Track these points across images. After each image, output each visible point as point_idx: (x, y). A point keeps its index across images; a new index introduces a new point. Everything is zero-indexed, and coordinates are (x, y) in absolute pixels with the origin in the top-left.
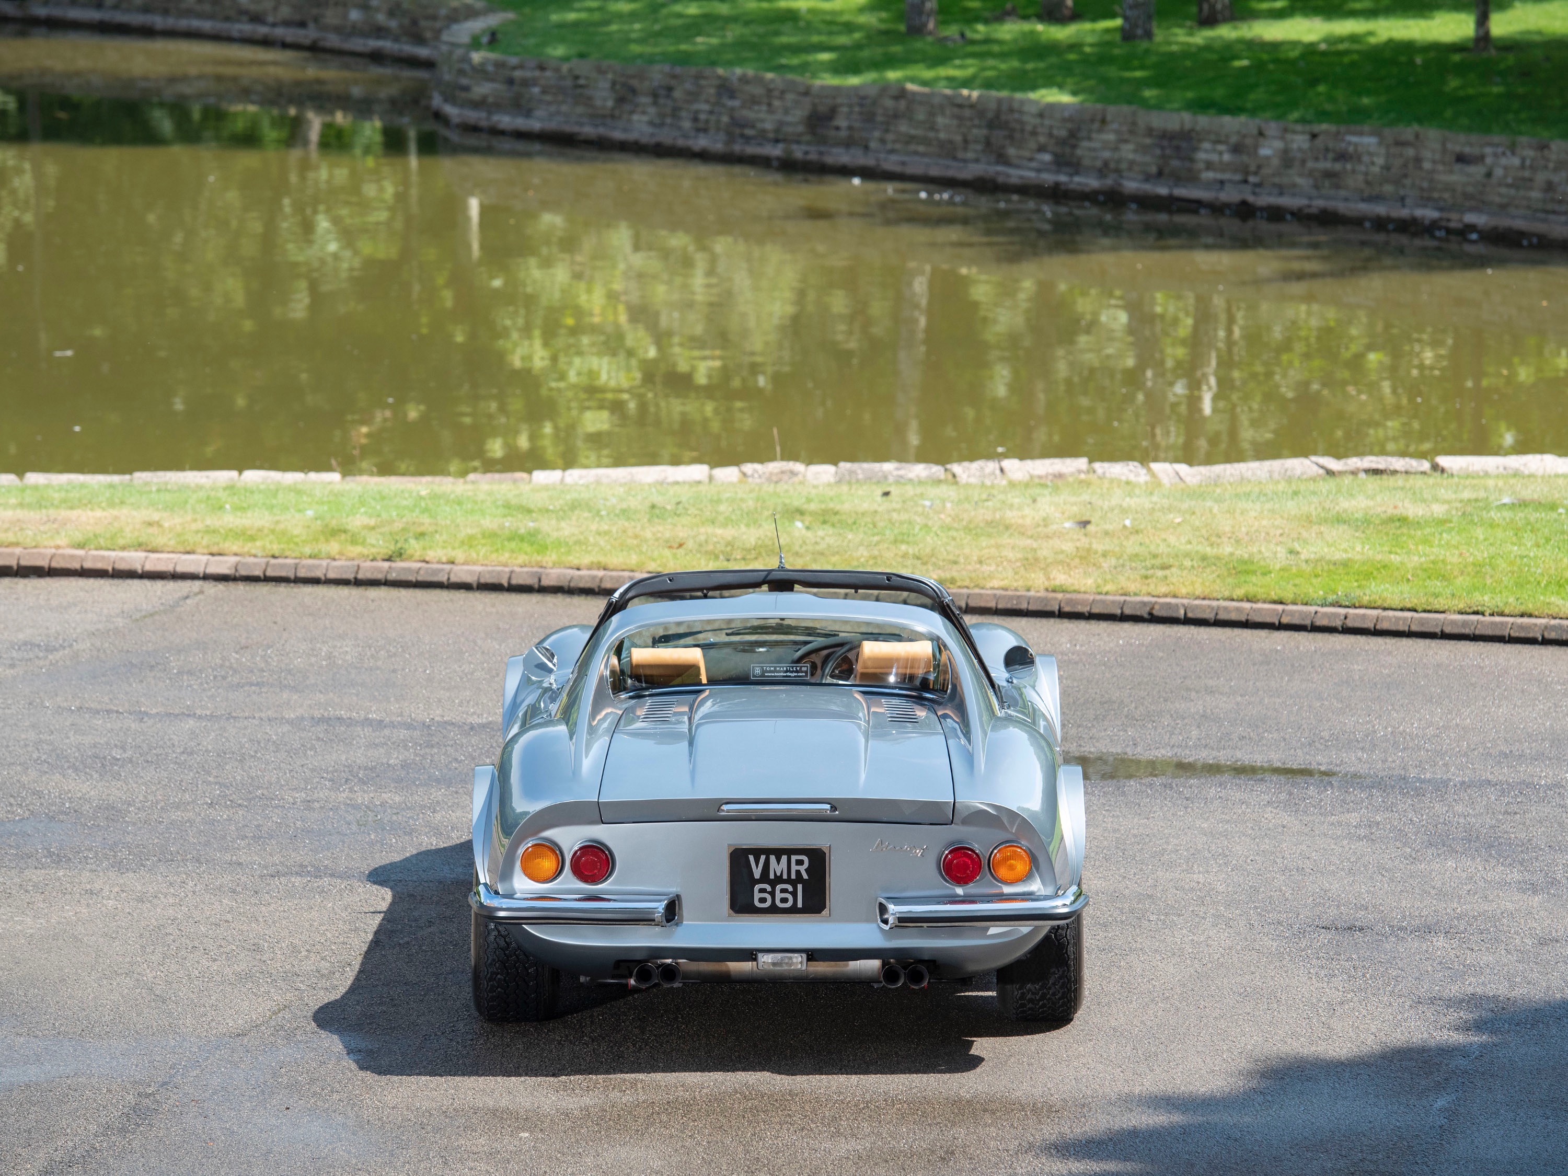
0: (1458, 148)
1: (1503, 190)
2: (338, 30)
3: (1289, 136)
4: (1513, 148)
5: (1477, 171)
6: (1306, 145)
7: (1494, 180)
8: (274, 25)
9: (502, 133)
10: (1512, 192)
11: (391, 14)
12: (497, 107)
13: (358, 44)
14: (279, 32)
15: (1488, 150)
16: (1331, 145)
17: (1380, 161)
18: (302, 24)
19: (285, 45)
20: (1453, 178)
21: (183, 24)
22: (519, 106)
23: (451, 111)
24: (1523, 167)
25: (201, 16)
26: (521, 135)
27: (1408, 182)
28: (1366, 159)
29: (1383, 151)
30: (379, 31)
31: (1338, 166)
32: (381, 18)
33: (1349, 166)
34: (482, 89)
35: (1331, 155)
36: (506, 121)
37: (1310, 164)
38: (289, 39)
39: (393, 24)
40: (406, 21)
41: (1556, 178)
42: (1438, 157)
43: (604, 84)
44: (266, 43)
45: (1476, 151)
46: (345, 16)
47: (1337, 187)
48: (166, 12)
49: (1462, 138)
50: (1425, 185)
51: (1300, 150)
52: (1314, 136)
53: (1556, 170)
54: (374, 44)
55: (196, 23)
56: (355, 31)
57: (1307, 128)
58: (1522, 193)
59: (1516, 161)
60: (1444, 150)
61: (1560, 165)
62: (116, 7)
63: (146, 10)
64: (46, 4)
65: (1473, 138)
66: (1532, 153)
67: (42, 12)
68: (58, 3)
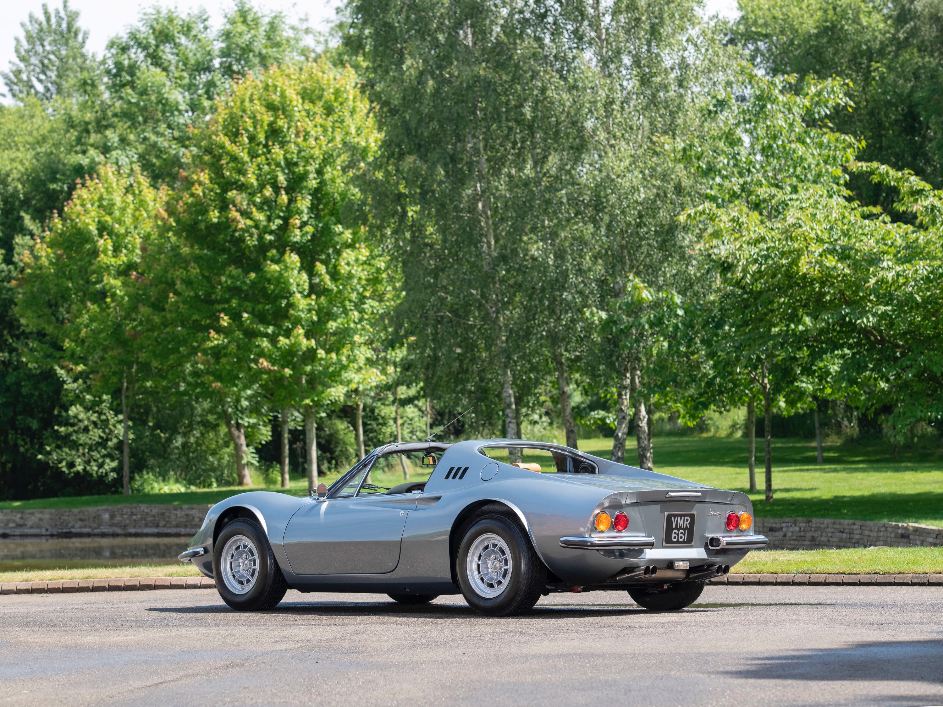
1: (792, 542)
4: (795, 523)
5: (779, 534)
7: (787, 538)
10: (796, 542)
15: (784, 525)
24: (800, 531)
41: (816, 535)
45: (778, 526)
48: (186, 526)
49: (772, 521)
53: (815, 531)
59: (797, 529)
60: (764, 527)
61: (817, 529)
62: (164, 526)
63: (177, 526)
64: (135, 527)
65: (777, 520)
66: (804, 525)
67: (133, 531)
68: (139, 527)
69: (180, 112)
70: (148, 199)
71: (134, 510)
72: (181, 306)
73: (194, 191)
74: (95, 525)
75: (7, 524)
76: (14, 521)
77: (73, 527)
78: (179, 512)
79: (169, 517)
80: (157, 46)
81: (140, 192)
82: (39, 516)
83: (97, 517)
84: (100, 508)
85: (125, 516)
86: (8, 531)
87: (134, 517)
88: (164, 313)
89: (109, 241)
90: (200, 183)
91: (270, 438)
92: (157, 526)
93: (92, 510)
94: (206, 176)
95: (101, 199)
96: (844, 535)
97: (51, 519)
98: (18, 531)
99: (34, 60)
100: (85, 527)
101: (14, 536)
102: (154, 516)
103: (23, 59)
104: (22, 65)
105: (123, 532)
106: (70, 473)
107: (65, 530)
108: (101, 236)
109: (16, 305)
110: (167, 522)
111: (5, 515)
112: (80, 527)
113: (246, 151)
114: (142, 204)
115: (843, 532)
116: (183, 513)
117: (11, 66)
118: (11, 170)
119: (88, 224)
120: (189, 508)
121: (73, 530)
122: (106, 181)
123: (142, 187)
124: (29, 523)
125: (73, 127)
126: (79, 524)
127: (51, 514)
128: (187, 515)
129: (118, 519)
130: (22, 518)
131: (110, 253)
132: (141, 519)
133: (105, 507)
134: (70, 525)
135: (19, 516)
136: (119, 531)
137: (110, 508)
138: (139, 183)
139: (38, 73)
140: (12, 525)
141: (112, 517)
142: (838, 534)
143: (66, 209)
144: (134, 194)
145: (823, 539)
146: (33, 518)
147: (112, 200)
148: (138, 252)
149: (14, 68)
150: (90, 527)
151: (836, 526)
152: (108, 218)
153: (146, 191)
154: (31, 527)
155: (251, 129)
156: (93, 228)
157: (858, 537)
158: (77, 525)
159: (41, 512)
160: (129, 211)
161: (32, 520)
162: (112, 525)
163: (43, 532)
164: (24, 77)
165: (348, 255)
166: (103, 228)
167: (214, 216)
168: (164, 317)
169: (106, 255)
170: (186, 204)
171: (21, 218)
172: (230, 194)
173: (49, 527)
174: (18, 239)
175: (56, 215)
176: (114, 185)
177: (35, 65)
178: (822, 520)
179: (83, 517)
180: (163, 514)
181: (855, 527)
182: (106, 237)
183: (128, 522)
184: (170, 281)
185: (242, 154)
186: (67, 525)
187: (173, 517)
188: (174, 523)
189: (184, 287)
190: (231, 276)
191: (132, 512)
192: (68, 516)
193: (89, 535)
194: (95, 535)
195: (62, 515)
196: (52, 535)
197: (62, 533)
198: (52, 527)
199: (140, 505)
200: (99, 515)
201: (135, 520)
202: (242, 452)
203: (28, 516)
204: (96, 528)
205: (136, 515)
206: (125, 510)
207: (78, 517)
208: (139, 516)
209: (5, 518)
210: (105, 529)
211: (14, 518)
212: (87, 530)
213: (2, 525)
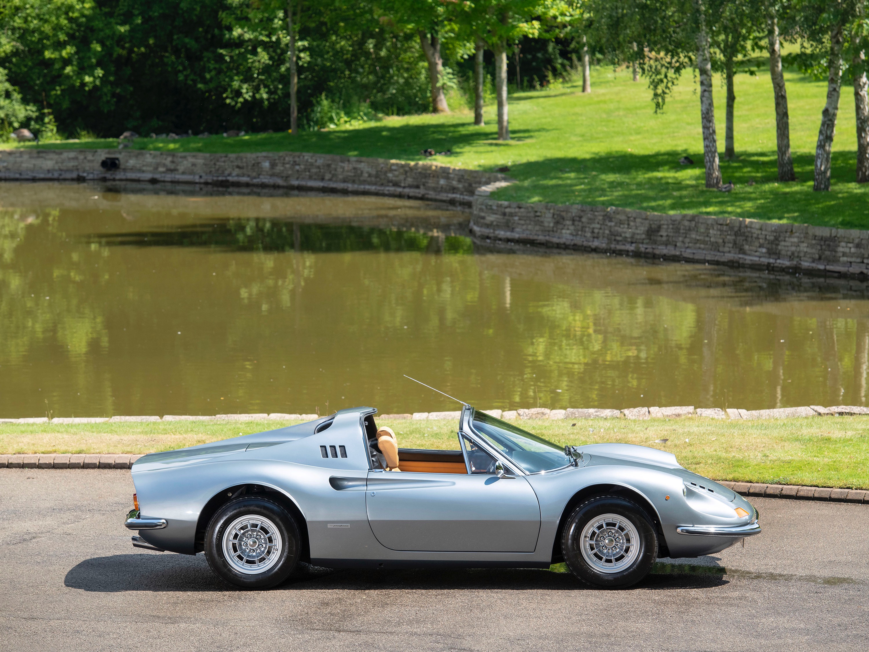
2: (434, 189)
8: (404, 187)
9: (500, 239)
11: (459, 181)
12: (498, 226)
13: (444, 196)
14: (407, 190)
18: (418, 187)
19: (409, 197)
21: (362, 187)
22: (509, 226)
23: (476, 228)
25: (370, 183)
26: (508, 240)
30: (454, 190)
32: (455, 183)
34: (491, 218)
36: (502, 234)
38: (411, 194)
39: (460, 186)
40: (466, 185)
43: (549, 215)
44: (400, 196)
46: (438, 183)
48: (354, 182)
54: (451, 196)
55: (367, 187)
56: (442, 190)
62: (330, 180)
63: (344, 181)
64: (297, 179)
67: (295, 183)
68: (303, 179)
71: (297, 159)
74: (254, 174)
75: (156, 168)
76: (164, 165)
77: (229, 175)
78: (346, 165)
79: (336, 170)
82: (191, 160)
83: (256, 165)
84: (259, 154)
85: (288, 166)
86: (157, 176)
87: (297, 167)
92: (323, 179)
93: (250, 156)
97: (205, 164)
98: (168, 177)
100: (243, 176)
101: (164, 182)
102: (318, 167)
105: (285, 184)
107: (220, 178)
110: (333, 175)
111: (155, 157)
112: (238, 176)
116: (351, 166)
120: (357, 161)
121: (230, 179)
124: (181, 168)
126: (236, 171)
127: (205, 159)
128: (355, 169)
129: (279, 168)
130: (173, 162)
132: (305, 170)
133: (264, 154)
134: (227, 172)
135: (170, 159)
136: (280, 182)
137: (271, 155)
140: (161, 169)
141: (273, 165)
146: (185, 162)
150: (249, 176)
154: (183, 173)
158: (234, 173)
159: (194, 156)
161: (185, 165)
162: (273, 175)
163: (197, 179)
173: (203, 175)
179: (240, 164)
180: (329, 166)
183: (290, 172)
186: (223, 172)
187: (339, 170)
188: (341, 177)
191: (295, 162)
192: (224, 162)
193: (247, 185)
194: (254, 185)
195: (218, 161)
196: (206, 183)
197: (217, 181)
198: (206, 174)
199: (304, 154)
200: (258, 163)
201: (298, 171)
202: (437, 72)
203: (180, 160)
204: (255, 178)
205: (299, 165)
206: (287, 159)
207: (236, 164)
208: (302, 167)
209: (154, 161)
210: (265, 179)
211: (164, 161)
212: (245, 179)
213: (151, 169)
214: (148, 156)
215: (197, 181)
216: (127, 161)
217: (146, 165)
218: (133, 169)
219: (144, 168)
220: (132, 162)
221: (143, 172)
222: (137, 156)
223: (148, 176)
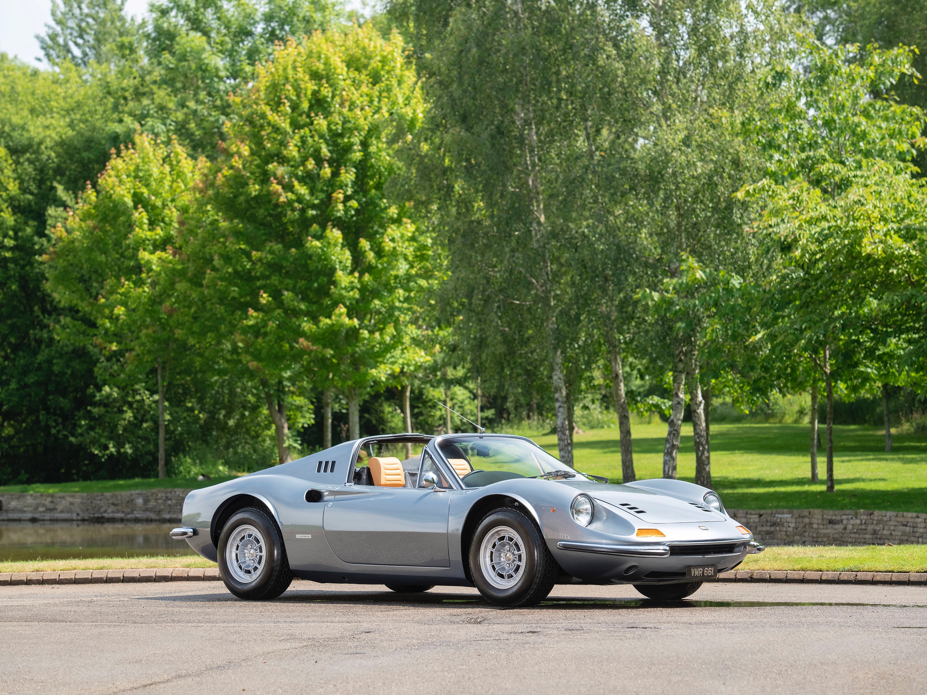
0: (829, 517)
1: (853, 535)
3: (748, 516)
4: (856, 515)
5: (839, 527)
6: (757, 520)
7: (848, 531)
10: (857, 536)
15: (844, 517)
16: (769, 519)
17: (793, 525)
20: (828, 531)
24: (861, 524)
27: (806, 534)
28: (785, 524)
29: (794, 521)
31: (772, 529)
33: (778, 528)
35: (769, 524)
37: (759, 528)
41: (877, 528)
42: (820, 522)
45: (838, 518)
47: (773, 538)
49: (831, 512)
50: (815, 535)
51: (754, 522)
52: (761, 515)
53: (877, 524)
57: (757, 511)
58: (861, 536)
59: (858, 522)
60: (823, 519)
61: (879, 522)
64: (169, 512)
65: (837, 512)
66: (865, 517)
67: (167, 516)
68: (175, 512)
69: (221, 79)
70: (186, 171)
71: (169, 495)
72: (219, 283)
73: (234, 164)
74: (129, 510)
75: (36, 509)
76: (44, 505)
77: (105, 512)
80: (197, 9)
81: (178, 162)
82: (69, 499)
83: (131, 502)
84: (133, 492)
85: (160, 501)
86: (37, 516)
87: (169, 502)
88: (201, 289)
89: (144, 214)
90: (240, 156)
91: (313, 422)
93: (125, 494)
94: (247, 148)
95: (137, 169)
96: (908, 529)
97: (82, 503)
98: (48, 516)
99: (72, 23)
100: (118, 511)
101: (43, 520)
103: (59, 22)
104: (58, 29)
105: (157, 518)
106: (103, 456)
107: (96, 515)
108: (136, 208)
109: (47, 280)
111: (35, 498)
112: (113, 512)
113: (288, 121)
114: (180, 174)
115: (906, 526)
117: (46, 29)
118: (45, 137)
119: (124, 196)
121: (105, 515)
122: (143, 152)
123: (179, 157)
124: (60, 507)
125: (109, 93)
126: (112, 508)
127: (82, 498)
129: (152, 503)
130: (52, 502)
131: (146, 227)
132: (176, 505)
133: (138, 491)
134: (102, 510)
135: (49, 499)
136: (153, 516)
137: (144, 492)
138: (177, 154)
139: (76, 37)
140: (41, 509)
141: (146, 501)
142: (901, 528)
143: (100, 181)
144: (171, 165)
145: (885, 532)
146: (64, 502)
147: (149, 170)
148: (176, 225)
149: (50, 32)
150: (123, 512)
151: (899, 519)
152: (145, 190)
153: (184, 161)
154: (62, 512)
155: (294, 98)
156: (129, 201)
157: (921, 530)
158: (110, 510)
159: (72, 496)
160: (167, 183)
161: (63, 504)
162: (146, 510)
163: (74, 516)
164: (61, 40)
165: (393, 231)
166: (138, 199)
167: (254, 189)
168: (202, 293)
169: (141, 228)
170: (225, 176)
171: (53, 188)
172: (270, 166)
173: (81, 513)
174: (51, 211)
175: (90, 186)
176: (151, 154)
177: (72, 28)
178: (883, 513)
179: (115, 502)
181: (919, 520)
182: (141, 210)
183: (162, 507)
184: (208, 257)
185: (283, 125)
186: (99, 509)
189: (222, 262)
190: (271, 252)
191: (167, 497)
192: (100, 500)
193: (122, 520)
194: (128, 520)
195: (94, 499)
196: (83, 520)
197: (94, 518)
198: (83, 511)
199: (176, 490)
200: (132, 500)
201: (170, 505)
202: (283, 435)
203: (59, 500)
204: (129, 513)
205: (171, 500)
206: (159, 495)
207: (111, 501)
208: (174, 501)
209: (34, 502)
210: (138, 514)
211: (44, 502)
212: (119, 515)
213: (32, 509)
214: (29, 497)
215: (75, 518)
216: (9, 503)
217: (27, 506)
218: (14, 510)
219: (25, 509)
220: (14, 504)
221: (24, 512)
222: (18, 499)
223: (29, 516)
